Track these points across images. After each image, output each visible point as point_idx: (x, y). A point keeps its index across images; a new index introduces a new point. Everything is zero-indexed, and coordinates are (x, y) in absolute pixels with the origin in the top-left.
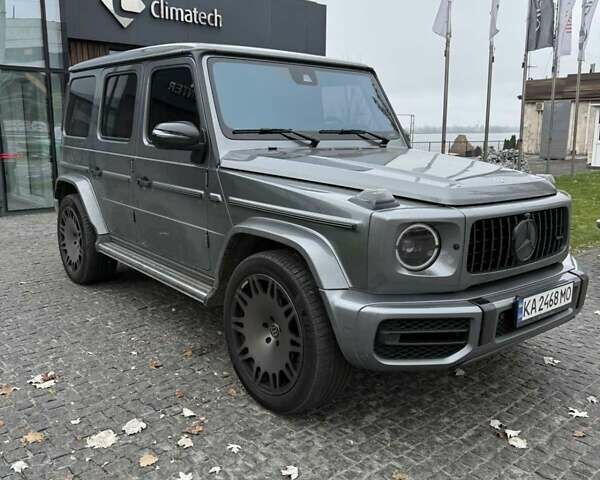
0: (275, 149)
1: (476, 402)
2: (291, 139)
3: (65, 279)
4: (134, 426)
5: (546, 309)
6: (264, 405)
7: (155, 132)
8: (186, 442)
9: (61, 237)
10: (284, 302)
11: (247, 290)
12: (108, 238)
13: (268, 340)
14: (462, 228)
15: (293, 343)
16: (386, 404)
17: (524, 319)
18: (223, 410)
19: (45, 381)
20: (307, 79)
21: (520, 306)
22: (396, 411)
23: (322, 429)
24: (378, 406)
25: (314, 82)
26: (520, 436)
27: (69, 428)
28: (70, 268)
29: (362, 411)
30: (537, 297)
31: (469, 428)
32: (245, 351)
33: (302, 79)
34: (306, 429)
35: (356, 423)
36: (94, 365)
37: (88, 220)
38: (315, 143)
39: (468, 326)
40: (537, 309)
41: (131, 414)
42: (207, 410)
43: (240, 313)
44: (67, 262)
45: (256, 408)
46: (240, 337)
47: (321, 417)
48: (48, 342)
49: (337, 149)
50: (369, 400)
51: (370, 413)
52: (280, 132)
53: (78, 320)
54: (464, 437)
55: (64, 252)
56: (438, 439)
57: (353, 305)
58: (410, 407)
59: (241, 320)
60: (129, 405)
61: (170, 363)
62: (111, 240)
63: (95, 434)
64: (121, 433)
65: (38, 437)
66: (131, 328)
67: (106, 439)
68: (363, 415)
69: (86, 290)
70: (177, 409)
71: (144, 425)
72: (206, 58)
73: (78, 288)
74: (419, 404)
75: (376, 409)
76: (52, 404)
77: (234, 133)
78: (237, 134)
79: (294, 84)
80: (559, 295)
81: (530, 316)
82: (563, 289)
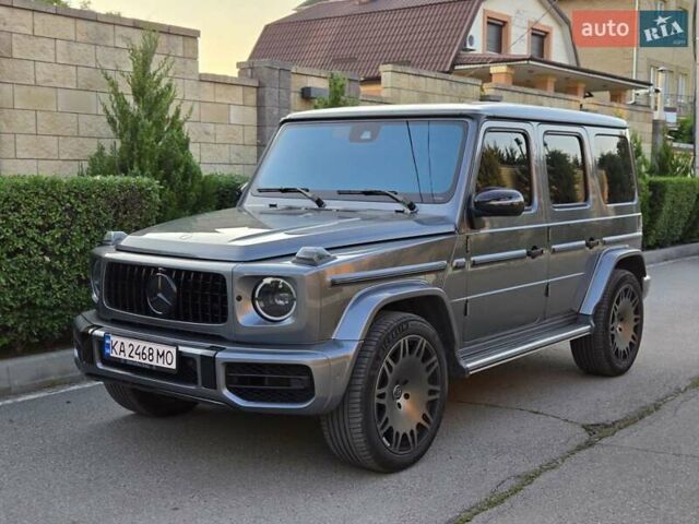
0: (275, 206)
17: (111, 355)
20: (366, 135)
21: (107, 341)
25: (373, 139)
30: (127, 342)
33: (360, 136)
77: (260, 191)
80: (155, 354)
81: (118, 356)
82: (160, 349)
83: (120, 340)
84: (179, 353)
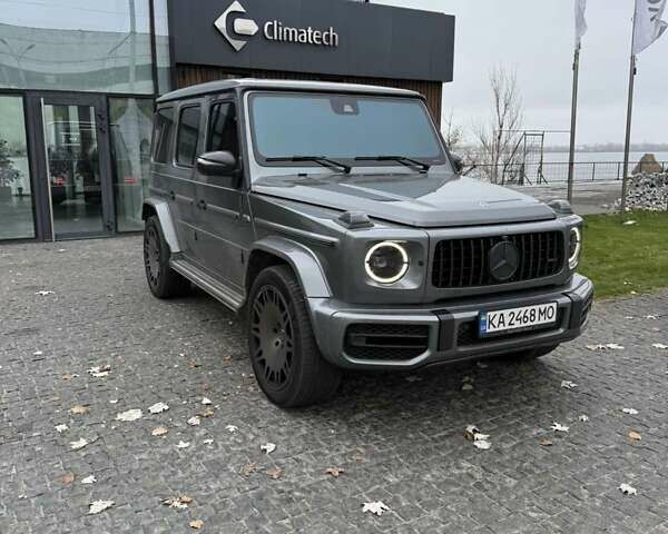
0: (305, 175)
1: (466, 410)
2: (325, 166)
3: (149, 294)
4: (158, 407)
5: (517, 325)
6: (272, 400)
7: (200, 160)
8: (195, 421)
9: (146, 255)
10: (282, 309)
11: (261, 300)
12: (180, 256)
13: (277, 343)
14: (426, 246)
15: (289, 345)
16: (381, 407)
17: (488, 331)
18: (236, 402)
19: (101, 371)
20: (348, 108)
21: (483, 318)
22: (386, 412)
23: (312, 421)
24: (373, 408)
25: (356, 112)
26: (489, 439)
27: (107, 405)
28: (152, 284)
29: (355, 410)
30: (506, 312)
31: (445, 430)
32: (260, 353)
33: (343, 108)
34: (299, 420)
35: (345, 419)
36: (145, 363)
37: (164, 240)
38: (348, 170)
39: (427, 333)
40: (507, 322)
41: (160, 399)
42: (224, 401)
43: (257, 320)
44: (150, 278)
45: (265, 402)
46: (258, 341)
47: (317, 413)
48: (114, 343)
49: (365, 175)
50: (368, 403)
51: (362, 412)
52: (313, 159)
53: (147, 328)
54: (435, 436)
55: (148, 268)
56: (411, 436)
57: (328, 311)
58: (401, 411)
59: (256, 326)
60: (162, 394)
61: (209, 364)
62: (183, 258)
63: (127, 410)
64: (146, 412)
65: (82, 410)
66: (188, 335)
67: (134, 415)
68: (355, 413)
69: (162, 304)
70: (199, 398)
71: (166, 407)
72: (248, 93)
73: (157, 301)
74: (412, 410)
75: (369, 410)
76: (100, 388)
77: (269, 160)
78: (270, 162)
79: (333, 113)
80: (537, 314)
81: (497, 329)
82: (542, 307)
83: (498, 313)
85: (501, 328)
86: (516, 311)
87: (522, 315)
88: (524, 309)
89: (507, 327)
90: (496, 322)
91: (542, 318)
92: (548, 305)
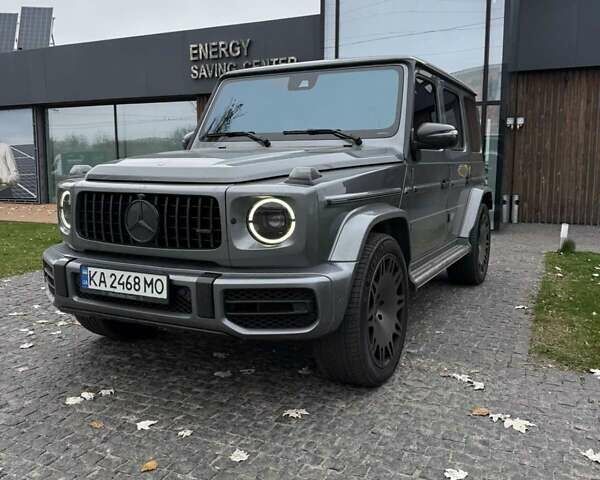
17: (89, 287)
20: (305, 84)
21: (84, 272)
25: (310, 86)
30: (108, 272)
33: (299, 85)
77: (206, 136)
80: (142, 284)
81: (99, 288)
82: (149, 277)
83: (100, 271)
84: (170, 282)
85: (102, 287)
86: (118, 274)
87: (124, 280)
88: (126, 274)
89: (109, 289)
90: (97, 279)
91: (149, 290)
92: (156, 277)
